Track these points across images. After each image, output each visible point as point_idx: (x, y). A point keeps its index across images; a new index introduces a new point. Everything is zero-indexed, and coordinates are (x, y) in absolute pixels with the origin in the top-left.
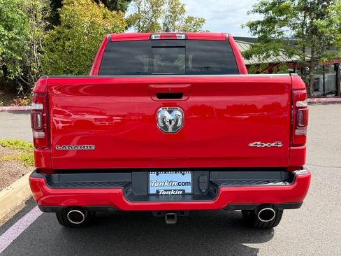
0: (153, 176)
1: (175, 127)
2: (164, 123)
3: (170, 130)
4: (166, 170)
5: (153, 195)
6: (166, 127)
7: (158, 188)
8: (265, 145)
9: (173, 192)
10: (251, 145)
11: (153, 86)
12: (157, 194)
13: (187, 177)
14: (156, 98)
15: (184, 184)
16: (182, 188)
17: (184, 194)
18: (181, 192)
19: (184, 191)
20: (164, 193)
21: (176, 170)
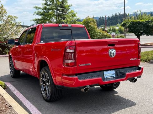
0: (105, 72)
1: (114, 55)
2: (111, 54)
3: (112, 56)
4: (108, 70)
5: (106, 79)
6: (111, 55)
7: (107, 76)
9: (111, 77)
11: (109, 42)
12: (107, 78)
13: (114, 72)
14: (108, 46)
16: (113, 75)
18: (113, 77)
20: (109, 78)
21: (110, 70)
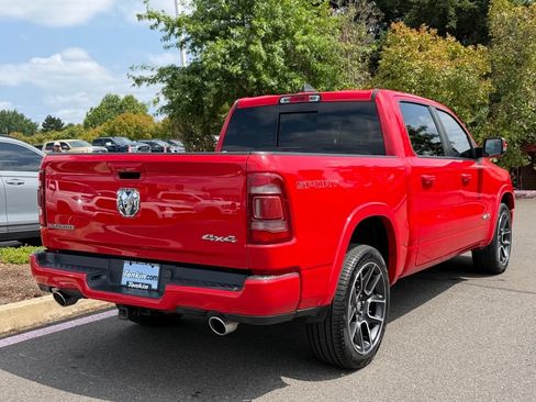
0: (126, 265)
6: (124, 210)
7: (129, 280)
8: (218, 239)
9: (140, 286)
10: (204, 237)
13: (155, 270)
15: (153, 278)
17: (150, 290)
18: (147, 287)
19: (150, 286)
20: (133, 286)
